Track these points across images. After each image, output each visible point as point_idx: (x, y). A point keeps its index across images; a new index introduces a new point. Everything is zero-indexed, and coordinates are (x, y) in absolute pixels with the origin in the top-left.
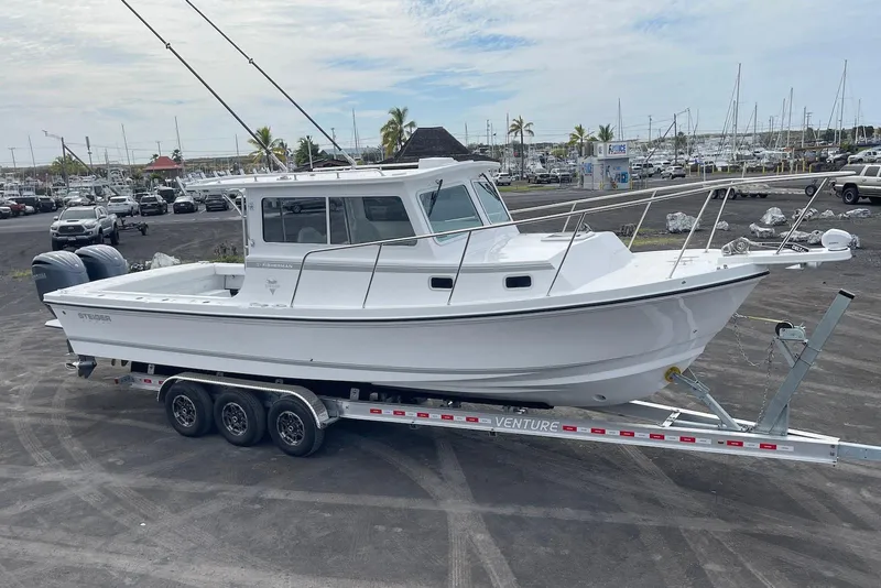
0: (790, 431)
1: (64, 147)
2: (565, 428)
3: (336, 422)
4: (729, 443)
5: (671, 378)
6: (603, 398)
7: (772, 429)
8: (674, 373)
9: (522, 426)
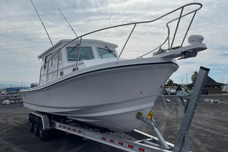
2: (103, 138)
3: (52, 129)
5: (138, 117)
6: (120, 127)
7: (180, 150)
8: (139, 115)
9: (92, 136)
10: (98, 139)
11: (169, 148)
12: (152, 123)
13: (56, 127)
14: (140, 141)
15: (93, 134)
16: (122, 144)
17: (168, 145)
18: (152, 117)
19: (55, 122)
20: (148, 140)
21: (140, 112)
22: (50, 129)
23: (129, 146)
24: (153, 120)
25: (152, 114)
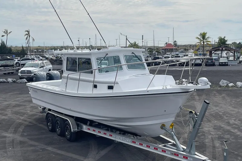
0: (196, 153)
1: (127, 39)
2: (133, 142)
3: (80, 131)
4: (175, 154)
5: (162, 128)
6: (148, 134)
7: (189, 151)
8: (163, 126)
9: (123, 139)
10: (129, 142)
11: (182, 150)
12: (172, 132)
13: (83, 129)
14: (163, 145)
15: (124, 138)
16: (149, 147)
17: (182, 148)
18: (173, 127)
19: (82, 124)
20: (169, 144)
21: (164, 124)
22: (78, 131)
23: (155, 148)
24: (174, 130)
25: (173, 125)
